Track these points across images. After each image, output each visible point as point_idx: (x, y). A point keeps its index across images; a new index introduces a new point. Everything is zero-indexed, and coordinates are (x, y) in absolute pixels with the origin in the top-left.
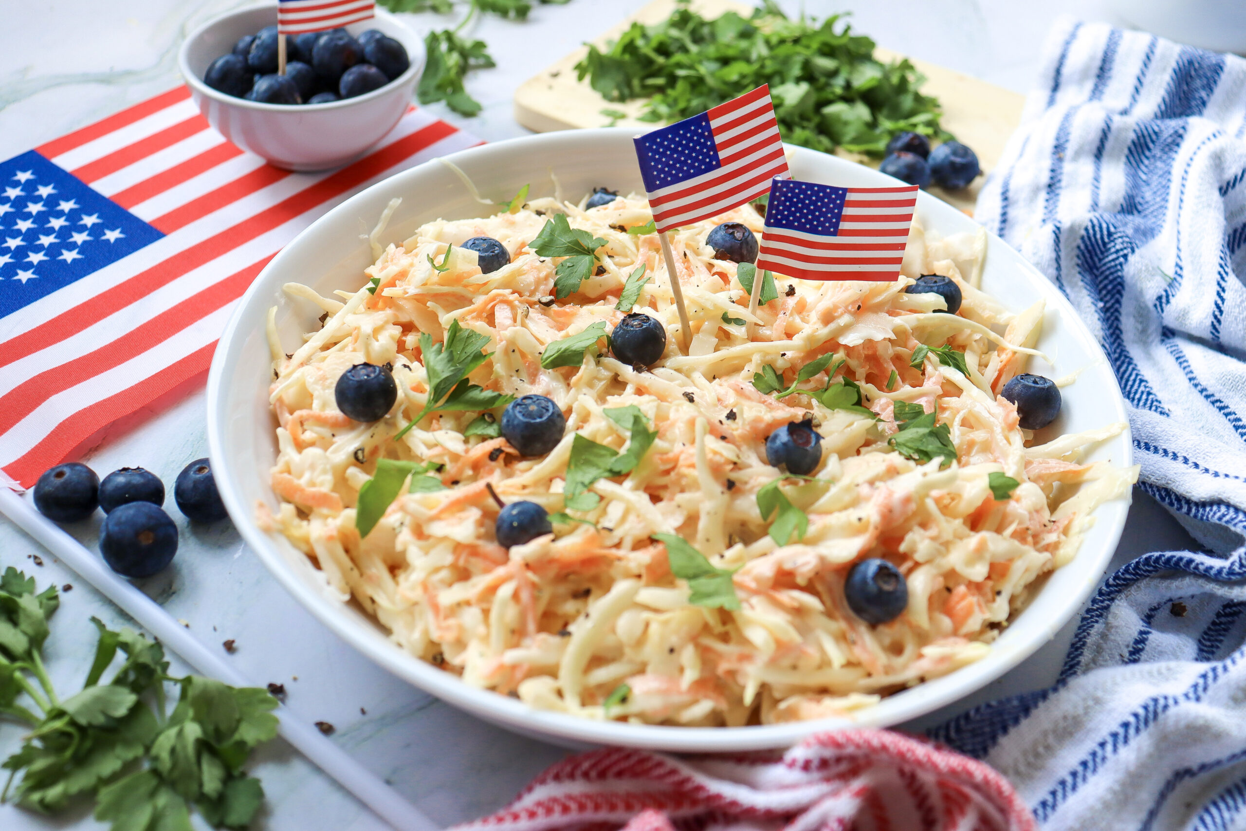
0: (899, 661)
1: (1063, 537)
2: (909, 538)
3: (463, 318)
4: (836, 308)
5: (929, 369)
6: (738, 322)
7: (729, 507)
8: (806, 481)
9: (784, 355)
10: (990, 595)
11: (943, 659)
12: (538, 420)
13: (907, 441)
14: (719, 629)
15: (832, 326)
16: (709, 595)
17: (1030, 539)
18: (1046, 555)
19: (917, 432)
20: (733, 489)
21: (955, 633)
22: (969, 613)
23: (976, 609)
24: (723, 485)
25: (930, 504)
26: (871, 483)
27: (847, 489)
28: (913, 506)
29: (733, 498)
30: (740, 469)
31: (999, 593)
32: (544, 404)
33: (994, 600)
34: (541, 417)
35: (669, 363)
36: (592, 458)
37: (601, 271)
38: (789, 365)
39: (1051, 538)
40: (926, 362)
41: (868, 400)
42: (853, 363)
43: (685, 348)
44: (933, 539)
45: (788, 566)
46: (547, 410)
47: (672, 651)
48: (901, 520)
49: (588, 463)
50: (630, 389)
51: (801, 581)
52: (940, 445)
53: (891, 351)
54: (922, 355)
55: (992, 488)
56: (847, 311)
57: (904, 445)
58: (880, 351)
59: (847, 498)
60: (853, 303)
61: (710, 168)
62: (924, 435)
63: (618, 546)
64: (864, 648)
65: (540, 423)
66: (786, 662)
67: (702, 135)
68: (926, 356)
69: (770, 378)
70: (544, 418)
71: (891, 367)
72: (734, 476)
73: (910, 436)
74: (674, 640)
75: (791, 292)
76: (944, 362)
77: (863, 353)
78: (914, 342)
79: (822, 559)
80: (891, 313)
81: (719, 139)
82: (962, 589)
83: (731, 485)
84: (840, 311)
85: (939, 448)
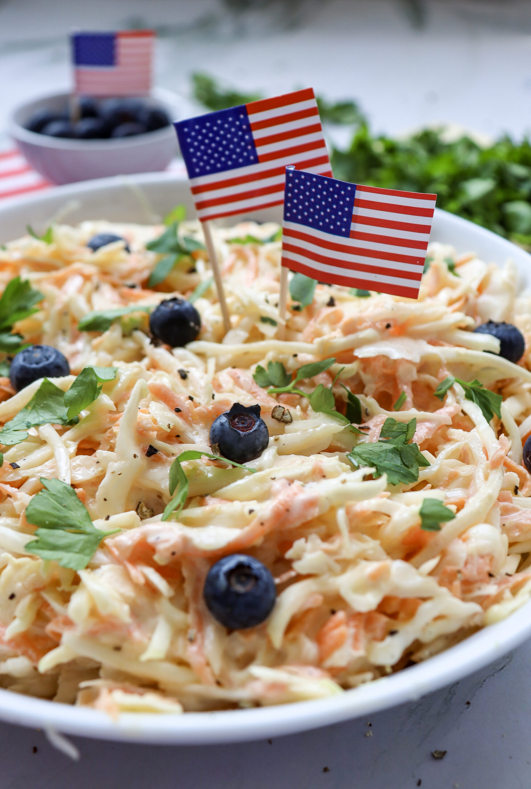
0: (237, 675)
1: (508, 594)
2: (299, 544)
3: (39, 281)
4: (361, 321)
5: (450, 400)
6: (272, 322)
7: (142, 473)
8: (234, 467)
9: (295, 356)
10: (379, 633)
11: (275, 686)
12: (34, 366)
13: (365, 452)
14: (65, 587)
15: (351, 337)
16: (54, 548)
17: (457, 584)
18: (473, 607)
19: (381, 446)
20: (153, 457)
21: (319, 663)
22: (338, 645)
23: (349, 642)
24: (143, 450)
25: (341, 514)
26: (291, 481)
27: (262, 481)
28: (315, 512)
29: (151, 466)
30: (181, 442)
31: (393, 633)
32: (48, 354)
33: (382, 639)
34: (37, 363)
35: (194, 346)
36: (53, 405)
37: (193, 270)
38: (298, 366)
39: (491, 589)
40: (449, 393)
41: (367, 415)
42: (365, 377)
43: (220, 339)
44: (329, 553)
45: (151, 540)
46: (47, 359)
47: (12, 597)
48: (298, 524)
49: (47, 408)
50: (146, 361)
51: (159, 558)
52: (399, 463)
53: (415, 376)
54: (447, 386)
55: (422, 515)
56: (373, 326)
57: (359, 455)
58: (401, 371)
59: (257, 490)
60: (382, 321)
61: (247, 162)
62: (386, 451)
63: (19, 485)
64: (201, 647)
65: (34, 370)
66: (108, 640)
67: (239, 128)
68: (451, 388)
69: (274, 374)
70: (41, 365)
71: (406, 389)
72: (159, 444)
73: (371, 449)
74: (18, 586)
75: (331, 303)
76: (469, 397)
77: (380, 371)
78: (447, 374)
79: (186, 541)
80: (432, 343)
81: (257, 134)
82: (341, 615)
83: (151, 452)
84: (364, 325)
85: (397, 466)
